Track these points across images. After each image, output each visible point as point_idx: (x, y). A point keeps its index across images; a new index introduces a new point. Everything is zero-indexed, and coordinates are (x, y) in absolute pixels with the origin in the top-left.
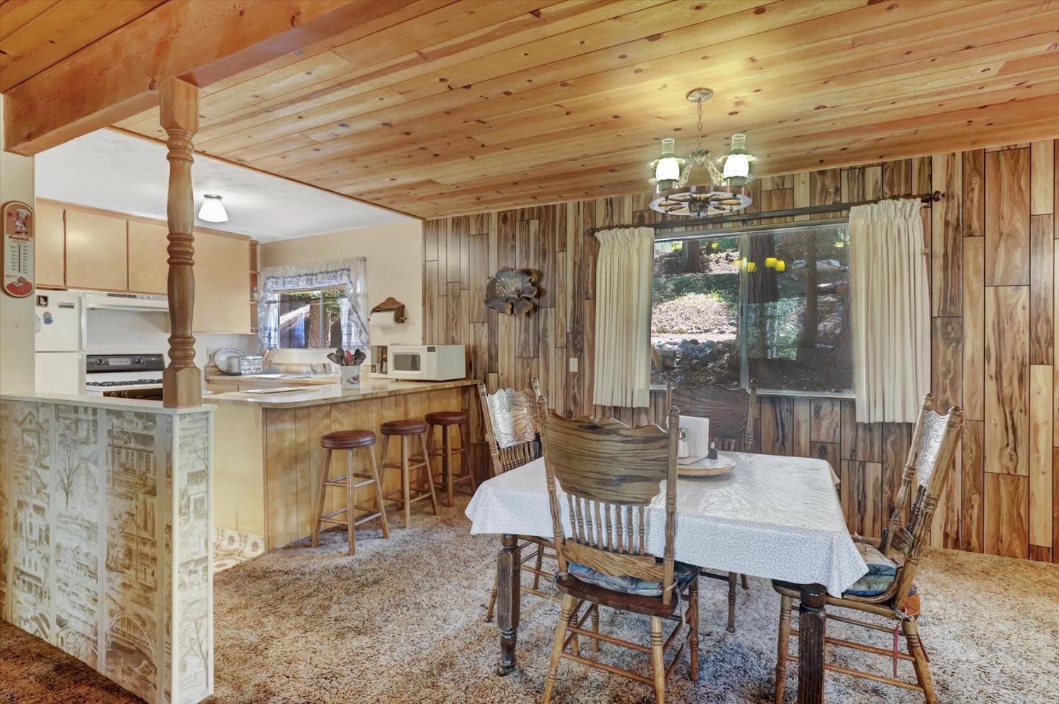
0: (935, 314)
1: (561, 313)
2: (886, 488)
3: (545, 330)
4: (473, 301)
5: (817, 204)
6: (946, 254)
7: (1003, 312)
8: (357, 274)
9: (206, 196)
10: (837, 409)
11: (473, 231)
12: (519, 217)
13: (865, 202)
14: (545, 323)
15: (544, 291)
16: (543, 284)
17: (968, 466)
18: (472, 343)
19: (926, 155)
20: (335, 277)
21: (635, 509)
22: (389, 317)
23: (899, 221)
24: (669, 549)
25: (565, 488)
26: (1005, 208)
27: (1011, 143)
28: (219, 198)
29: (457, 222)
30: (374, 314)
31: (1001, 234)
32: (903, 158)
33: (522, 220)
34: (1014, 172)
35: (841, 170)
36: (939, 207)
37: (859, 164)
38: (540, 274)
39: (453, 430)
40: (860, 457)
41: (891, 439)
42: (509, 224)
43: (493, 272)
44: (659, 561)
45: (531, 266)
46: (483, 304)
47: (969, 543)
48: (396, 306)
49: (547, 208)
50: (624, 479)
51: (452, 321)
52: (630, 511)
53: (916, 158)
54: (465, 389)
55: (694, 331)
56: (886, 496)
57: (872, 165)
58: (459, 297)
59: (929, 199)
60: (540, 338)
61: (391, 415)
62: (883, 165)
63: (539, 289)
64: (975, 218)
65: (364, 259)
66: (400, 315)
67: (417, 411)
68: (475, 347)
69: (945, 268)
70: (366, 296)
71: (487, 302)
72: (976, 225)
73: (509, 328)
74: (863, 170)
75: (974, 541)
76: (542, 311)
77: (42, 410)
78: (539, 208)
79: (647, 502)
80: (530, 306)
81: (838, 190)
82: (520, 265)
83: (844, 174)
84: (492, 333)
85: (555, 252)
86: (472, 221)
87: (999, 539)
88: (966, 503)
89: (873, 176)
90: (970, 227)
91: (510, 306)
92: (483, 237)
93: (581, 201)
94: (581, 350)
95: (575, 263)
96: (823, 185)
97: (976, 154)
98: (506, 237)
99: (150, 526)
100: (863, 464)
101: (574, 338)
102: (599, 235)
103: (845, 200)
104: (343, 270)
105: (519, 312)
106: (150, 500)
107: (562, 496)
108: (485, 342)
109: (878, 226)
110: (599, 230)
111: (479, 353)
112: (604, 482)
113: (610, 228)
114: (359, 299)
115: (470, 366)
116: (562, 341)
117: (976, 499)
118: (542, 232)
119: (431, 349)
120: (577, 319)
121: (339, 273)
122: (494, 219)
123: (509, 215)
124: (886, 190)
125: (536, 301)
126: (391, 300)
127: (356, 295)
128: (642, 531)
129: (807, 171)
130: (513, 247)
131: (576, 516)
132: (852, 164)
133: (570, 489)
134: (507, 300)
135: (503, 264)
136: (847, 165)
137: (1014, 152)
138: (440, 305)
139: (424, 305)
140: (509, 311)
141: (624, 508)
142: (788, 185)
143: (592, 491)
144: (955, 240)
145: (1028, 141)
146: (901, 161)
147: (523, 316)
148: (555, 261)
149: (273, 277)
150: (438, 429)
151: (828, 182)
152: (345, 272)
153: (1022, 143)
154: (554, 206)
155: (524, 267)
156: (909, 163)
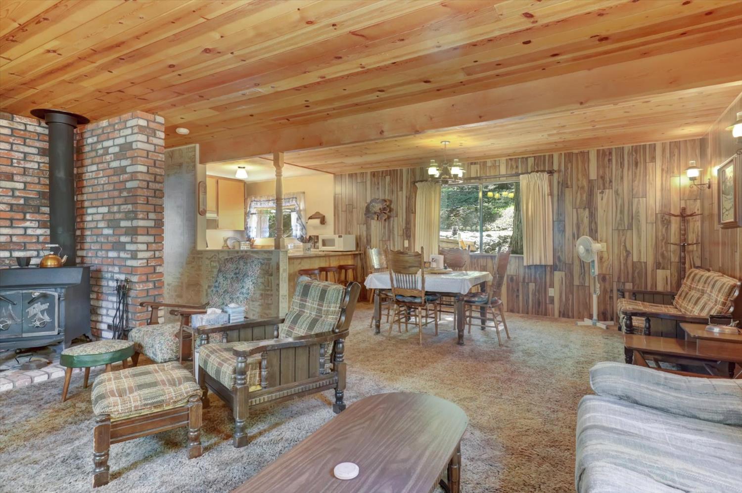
0: (555, 220)
1: (401, 219)
2: (537, 294)
3: (393, 227)
4: (359, 214)
5: (509, 173)
6: (558, 195)
7: (579, 218)
8: (300, 201)
9: (239, 167)
10: (517, 260)
11: (359, 180)
12: (381, 175)
13: (527, 173)
14: (393, 225)
15: (393, 209)
16: (392, 206)
17: (567, 283)
18: (358, 234)
19: (551, 153)
20: (289, 202)
21: (413, 276)
22: (317, 221)
23: (539, 182)
24: (423, 287)
25: (394, 272)
26: (580, 176)
27: (582, 150)
28: (244, 168)
29: (351, 176)
30: (310, 220)
31: (578, 187)
32: (542, 154)
33: (382, 176)
34: (583, 162)
35: (518, 158)
36: (556, 175)
37: (526, 156)
38: (391, 202)
39: (350, 272)
40: (526, 281)
41: (539, 272)
42: (376, 177)
43: (369, 201)
44: (421, 291)
45: (386, 198)
46: (364, 215)
47: (568, 315)
48: (320, 216)
49: (394, 170)
50: (410, 267)
51: (349, 223)
52: (412, 276)
53: (547, 154)
54: (355, 255)
55: (496, 229)
56: (537, 297)
57: (530, 157)
58: (352, 212)
59: (551, 172)
60: (391, 231)
61: (323, 264)
62: (534, 157)
63: (390, 208)
64: (569, 180)
65: (304, 193)
66: (323, 221)
67: (334, 263)
68: (360, 236)
69: (558, 200)
70: (305, 210)
71: (365, 214)
72: (569, 183)
73: (376, 226)
74: (527, 158)
75: (570, 314)
76: (392, 219)
77: (220, 254)
78: (390, 170)
79: (416, 273)
80: (386, 217)
81: (517, 167)
82: (381, 197)
83: (520, 160)
84: (368, 229)
85: (397, 191)
86: (359, 175)
87: (580, 313)
88: (567, 299)
89: (531, 161)
90: (567, 184)
91: (377, 216)
92: (364, 183)
93: (409, 168)
94: (410, 236)
95: (406, 197)
96: (512, 165)
97: (569, 154)
98: (375, 184)
99: (270, 285)
100: (528, 284)
101: (407, 231)
102: (417, 184)
103: (520, 172)
104: (293, 198)
105: (381, 219)
106: (270, 278)
107: (393, 274)
108: (365, 233)
109: (531, 183)
110: (417, 182)
111: (362, 238)
112: (405, 268)
113: (422, 181)
114: (302, 213)
115: (357, 245)
116: (401, 232)
117: (570, 296)
118: (392, 182)
119: (340, 237)
120: (408, 222)
121: (291, 200)
122: (369, 175)
123: (376, 173)
124: (536, 167)
125: (389, 214)
126: (318, 213)
127: (300, 210)
128: (415, 284)
129: (505, 158)
130: (378, 189)
131: (397, 281)
132: (523, 156)
133: (396, 272)
134: (375, 213)
135: (373, 197)
136: (521, 156)
137: (582, 153)
138: (342, 216)
139: (335, 215)
140: (376, 219)
141: (410, 275)
142: (497, 164)
143: (402, 271)
144: (562, 189)
145: (588, 149)
146: (541, 156)
147: (383, 221)
148: (397, 195)
149: (255, 201)
150: (343, 271)
151: (514, 163)
152: (294, 199)
153: (586, 150)
154: (397, 170)
155: (383, 198)
156: (544, 156)
